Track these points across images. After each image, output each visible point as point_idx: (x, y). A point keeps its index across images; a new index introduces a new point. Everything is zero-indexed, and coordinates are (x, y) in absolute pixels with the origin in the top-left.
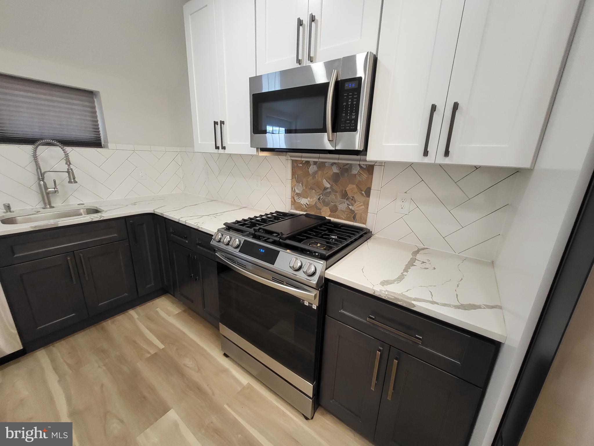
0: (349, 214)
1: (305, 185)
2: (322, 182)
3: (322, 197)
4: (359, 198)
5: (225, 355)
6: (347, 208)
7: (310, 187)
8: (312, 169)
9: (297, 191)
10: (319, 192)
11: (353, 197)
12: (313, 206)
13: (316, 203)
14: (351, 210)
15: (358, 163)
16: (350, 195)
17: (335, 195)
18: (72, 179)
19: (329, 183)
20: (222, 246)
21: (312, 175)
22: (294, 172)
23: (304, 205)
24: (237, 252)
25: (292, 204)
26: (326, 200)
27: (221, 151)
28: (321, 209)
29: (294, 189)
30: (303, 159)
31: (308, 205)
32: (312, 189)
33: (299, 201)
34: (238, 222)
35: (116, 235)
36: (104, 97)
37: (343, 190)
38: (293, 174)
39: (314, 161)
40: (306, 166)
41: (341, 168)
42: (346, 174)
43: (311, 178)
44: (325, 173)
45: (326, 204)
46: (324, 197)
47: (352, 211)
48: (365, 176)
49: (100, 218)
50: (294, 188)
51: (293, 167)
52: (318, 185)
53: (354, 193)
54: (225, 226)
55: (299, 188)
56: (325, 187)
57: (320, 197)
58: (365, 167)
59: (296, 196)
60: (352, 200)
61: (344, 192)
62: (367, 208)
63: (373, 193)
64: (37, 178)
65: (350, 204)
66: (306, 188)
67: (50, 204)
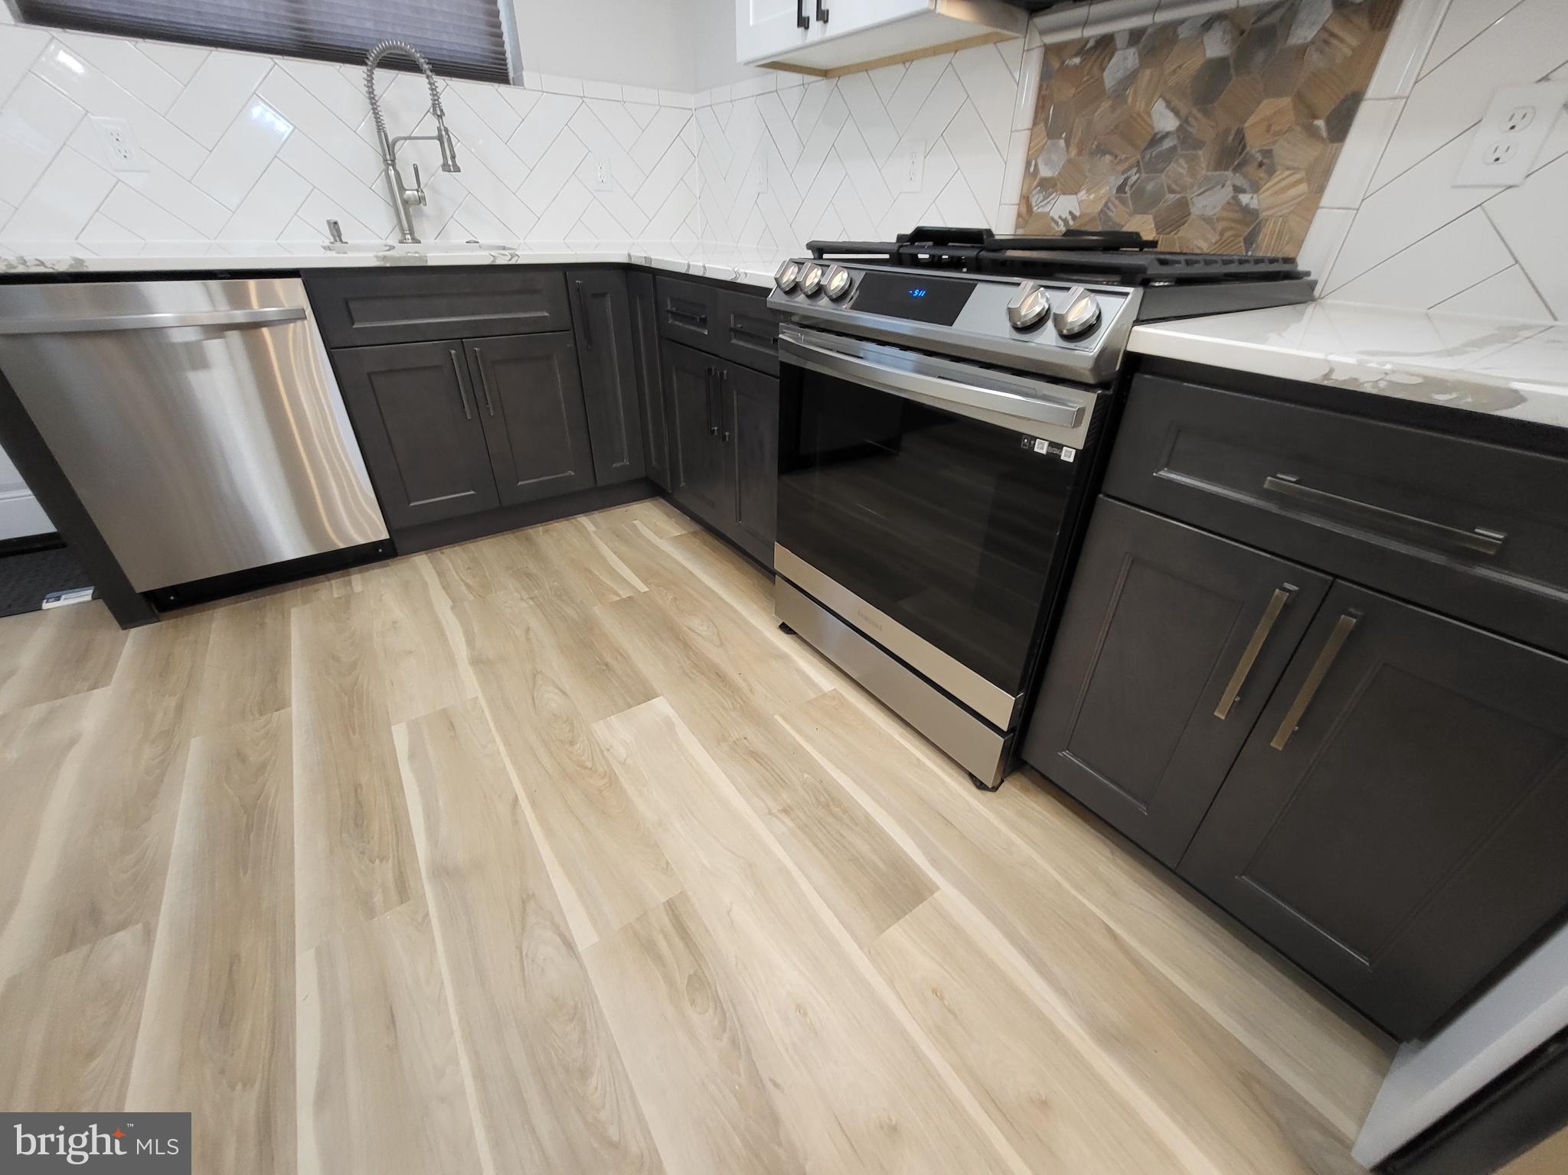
0: (1232, 228)
1: (1077, 141)
2: (1149, 115)
3: (1137, 176)
4: (1293, 152)
5: (785, 628)
6: (1228, 203)
7: (1094, 146)
8: (1121, 64)
9: (1045, 172)
10: (1127, 159)
11: (1268, 153)
12: (1094, 219)
13: (1106, 205)
14: (1246, 210)
16: (1254, 145)
17: (1192, 160)
18: (450, 165)
19: (1176, 113)
21: (1115, 90)
22: (1044, 96)
23: (1060, 222)
24: (843, 310)
25: (1018, 227)
26: (1150, 187)
27: (814, 30)
29: (1036, 165)
30: (1088, 32)
31: (1074, 217)
32: (1101, 151)
33: (1047, 209)
35: (546, 314)
37: (1227, 132)
38: (1042, 104)
39: (1131, 31)
40: (1097, 60)
41: (1242, 32)
42: (1261, 56)
43: (1106, 105)
44: (1168, 70)
45: (1144, 203)
46: (1144, 175)
47: (1250, 213)
48: (1350, 41)
49: (510, 260)
50: (1033, 163)
51: (1045, 77)
52: (1128, 132)
53: (1277, 132)
55: (1054, 157)
56: (1156, 134)
57: (1127, 178)
60: (1261, 165)
61: (1231, 138)
62: (1320, 190)
63: (1366, 114)
64: (381, 159)
65: (1246, 186)
66: (1080, 153)
67: (412, 233)
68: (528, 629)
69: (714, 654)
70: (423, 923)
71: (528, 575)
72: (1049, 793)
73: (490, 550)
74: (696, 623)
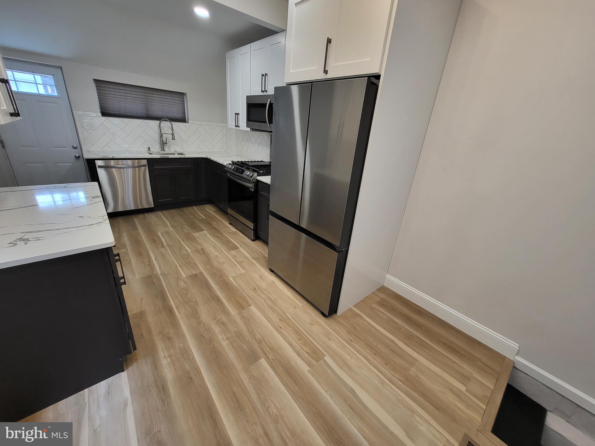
5: (230, 224)
18: (173, 139)
20: (229, 170)
24: (233, 171)
27: (238, 128)
34: (238, 162)
35: (190, 166)
36: (188, 96)
49: (184, 157)
54: (232, 163)
64: (160, 136)
67: (164, 149)
68: (182, 222)
69: (216, 227)
71: (182, 215)
72: (262, 242)
73: (173, 211)
74: (214, 223)
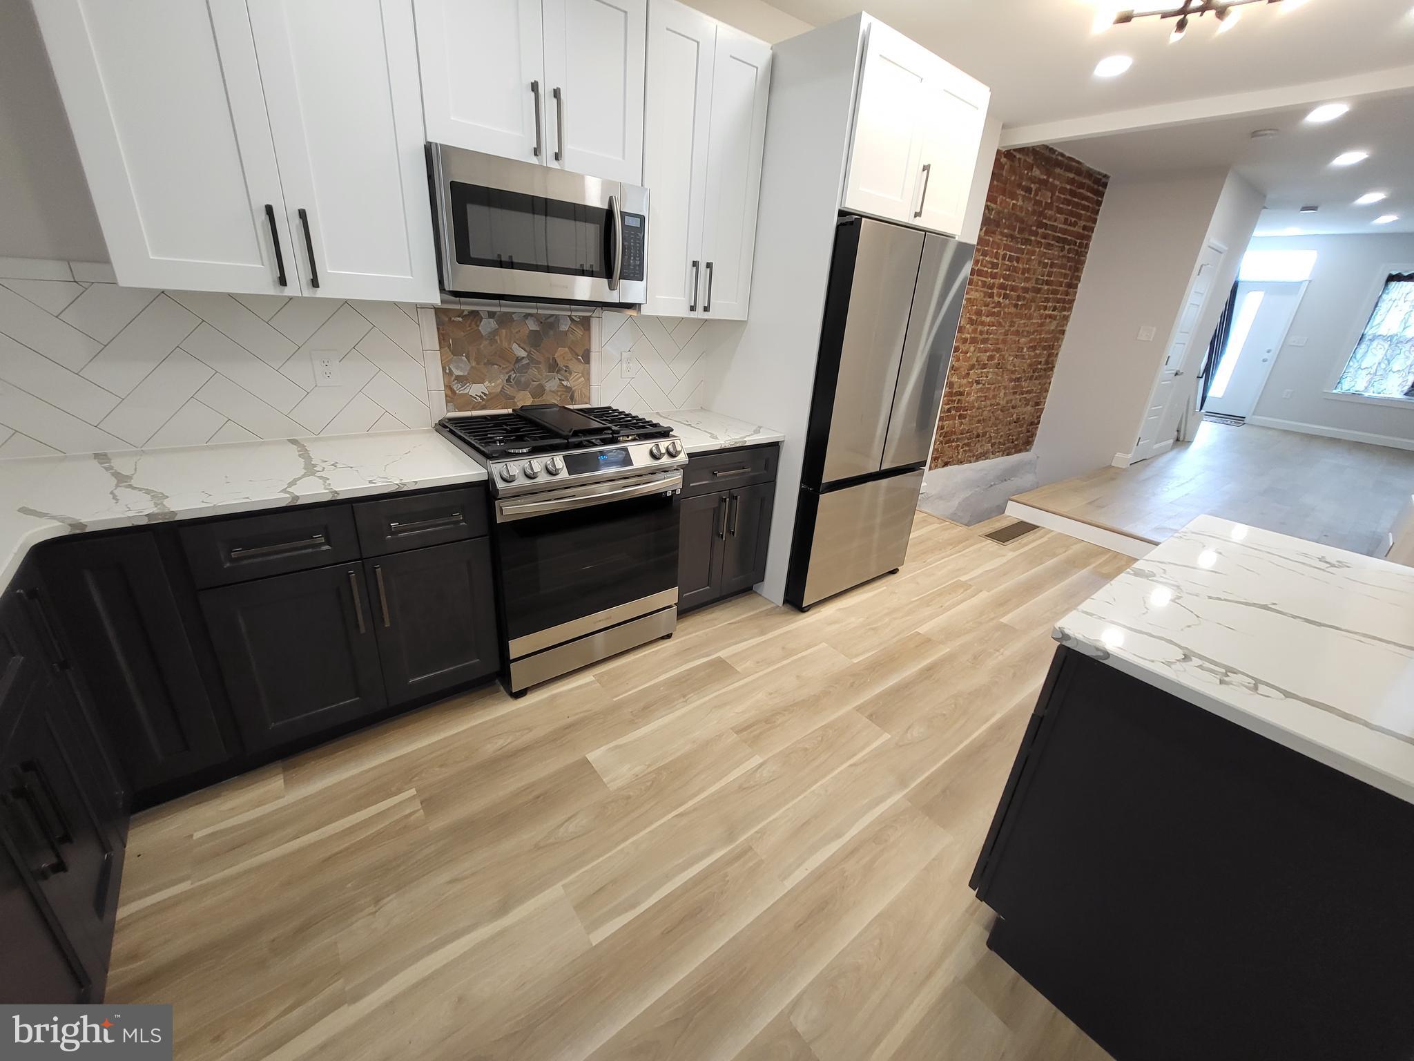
0: (563, 394)
1: (474, 358)
2: (511, 349)
3: (515, 375)
4: (576, 367)
6: (559, 385)
7: (486, 361)
8: (487, 326)
9: (457, 373)
10: (506, 367)
11: (566, 367)
12: (497, 395)
13: (503, 388)
14: (566, 387)
15: (569, 313)
16: (561, 364)
17: (538, 369)
19: (524, 350)
21: (489, 337)
22: (443, 335)
23: (477, 398)
25: (447, 402)
26: (523, 379)
28: (515, 397)
29: (450, 369)
30: (463, 307)
31: (485, 394)
32: (490, 363)
33: (466, 391)
37: (549, 358)
38: (442, 338)
39: (488, 312)
40: (472, 321)
41: (541, 323)
42: (551, 333)
43: (486, 343)
44: (514, 331)
45: (523, 387)
46: (518, 374)
47: (568, 389)
48: (579, 332)
50: (448, 368)
51: (440, 324)
52: (503, 356)
53: (568, 360)
55: (461, 365)
56: (517, 358)
57: (510, 377)
58: (578, 320)
59: (456, 383)
60: (566, 371)
61: (551, 361)
62: (588, 379)
63: (594, 356)
65: (563, 379)
66: (478, 364)
70: (762, 832)
